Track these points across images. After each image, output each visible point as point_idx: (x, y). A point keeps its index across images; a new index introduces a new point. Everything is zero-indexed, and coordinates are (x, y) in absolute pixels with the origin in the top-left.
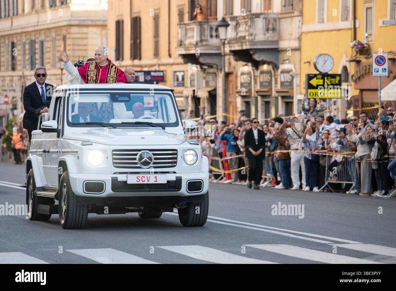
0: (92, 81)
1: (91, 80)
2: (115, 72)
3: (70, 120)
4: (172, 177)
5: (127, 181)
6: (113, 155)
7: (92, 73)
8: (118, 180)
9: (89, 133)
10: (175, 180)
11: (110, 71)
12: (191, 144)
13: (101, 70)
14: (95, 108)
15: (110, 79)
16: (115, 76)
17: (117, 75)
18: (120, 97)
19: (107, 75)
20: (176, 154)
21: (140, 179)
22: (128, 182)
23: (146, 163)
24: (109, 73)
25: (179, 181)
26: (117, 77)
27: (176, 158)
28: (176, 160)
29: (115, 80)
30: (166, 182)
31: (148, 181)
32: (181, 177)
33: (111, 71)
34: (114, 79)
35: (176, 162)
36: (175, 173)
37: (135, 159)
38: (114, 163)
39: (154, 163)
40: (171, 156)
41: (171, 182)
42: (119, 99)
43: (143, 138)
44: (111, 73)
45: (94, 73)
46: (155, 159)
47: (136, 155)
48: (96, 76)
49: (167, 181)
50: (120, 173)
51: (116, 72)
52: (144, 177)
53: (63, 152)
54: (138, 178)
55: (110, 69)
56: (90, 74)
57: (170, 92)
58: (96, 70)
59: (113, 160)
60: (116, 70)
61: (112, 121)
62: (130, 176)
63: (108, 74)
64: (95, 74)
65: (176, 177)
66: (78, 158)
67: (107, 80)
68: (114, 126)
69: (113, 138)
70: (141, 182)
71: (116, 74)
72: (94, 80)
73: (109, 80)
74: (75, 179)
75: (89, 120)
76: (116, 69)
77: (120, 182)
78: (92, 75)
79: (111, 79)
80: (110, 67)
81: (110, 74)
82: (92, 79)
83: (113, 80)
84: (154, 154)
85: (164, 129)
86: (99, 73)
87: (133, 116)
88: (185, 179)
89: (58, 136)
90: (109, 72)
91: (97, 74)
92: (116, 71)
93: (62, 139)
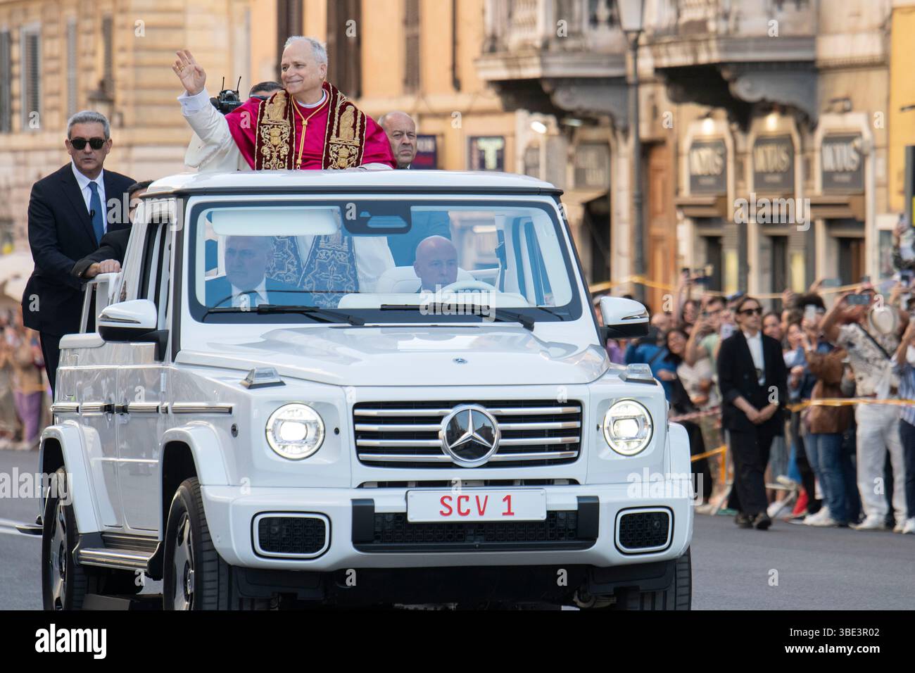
0: (275, 160)
1: (271, 157)
2: (354, 127)
3: (201, 298)
4: (565, 500)
5: (405, 515)
6: (358, 420)
7: (276, 132)
8: (377, 511)
9: (269, 344)
10: (575, 508)
11: (336, 123)
12: (628, 380)
13: (305, 122)
14: (289, 256)
15: (337, 153)
16: (357, 142)
17: (361, 136)
18: (374, 218)
19: (329, 139)
20: (578, 417)
21: (454, 504)
22: (412, 518)
23: (472, 450)
24: (334, 132)
25: (589, 511)
26: (361, 143)
27: (578, 432)
28: (577, 439)
29: (356, 156)
30: (542, 516)
31: (481, 513)
32: (597, 498)
33: (339, 123)
34: (354, 152)
35: (577, 447)
36: (573, 482)
37: (434, 435)
38: (360, 449)
39: (502, 450)
40: (559, 425)
41: (562, 516)
42: (372, 224)
43: (462, 361)
44: (341, 130)
45: (281, 133)
46: (506, 434)
47: (438, 420)
48: (290, 144)
49: (548, 512)
50: (382, 485)
51: (358, 128)
52: (467, 498)
53: (178, 412)
54: (446, 501)
55: (336, 118)
56: (268, 136)
57: (549, 200)
58: (288, 121)
59: (356, 438)
60: (359, 120)
61: (349, 302)
62: (417, 495)
63: (330, 134)
64: (286, 136)
65: (579, 498)
66: (234, 430)
67: (328, 155)
68: (356, 318)
69: (356, 360)
70: (455, 518)
71: (358, 133)
72: (282, 157)
73: (335, 155)
74: (225, 506)
75: (264, 300)
76: (359, 117)
77: (383, 515)
78: (276, 141)
79: (344, 152)
80: (337, 110)
81: (338, 135)
82: (275, 154)
83: (350, 155)
84: (501, 419)
85: (529, 327)
86: (299, 132)
87: (418, 282)
88: (610, 504)
89: (160, 356)
90: (335, 127)
91: (291, 136)
92: (358, 124)
93: (172, 366)
